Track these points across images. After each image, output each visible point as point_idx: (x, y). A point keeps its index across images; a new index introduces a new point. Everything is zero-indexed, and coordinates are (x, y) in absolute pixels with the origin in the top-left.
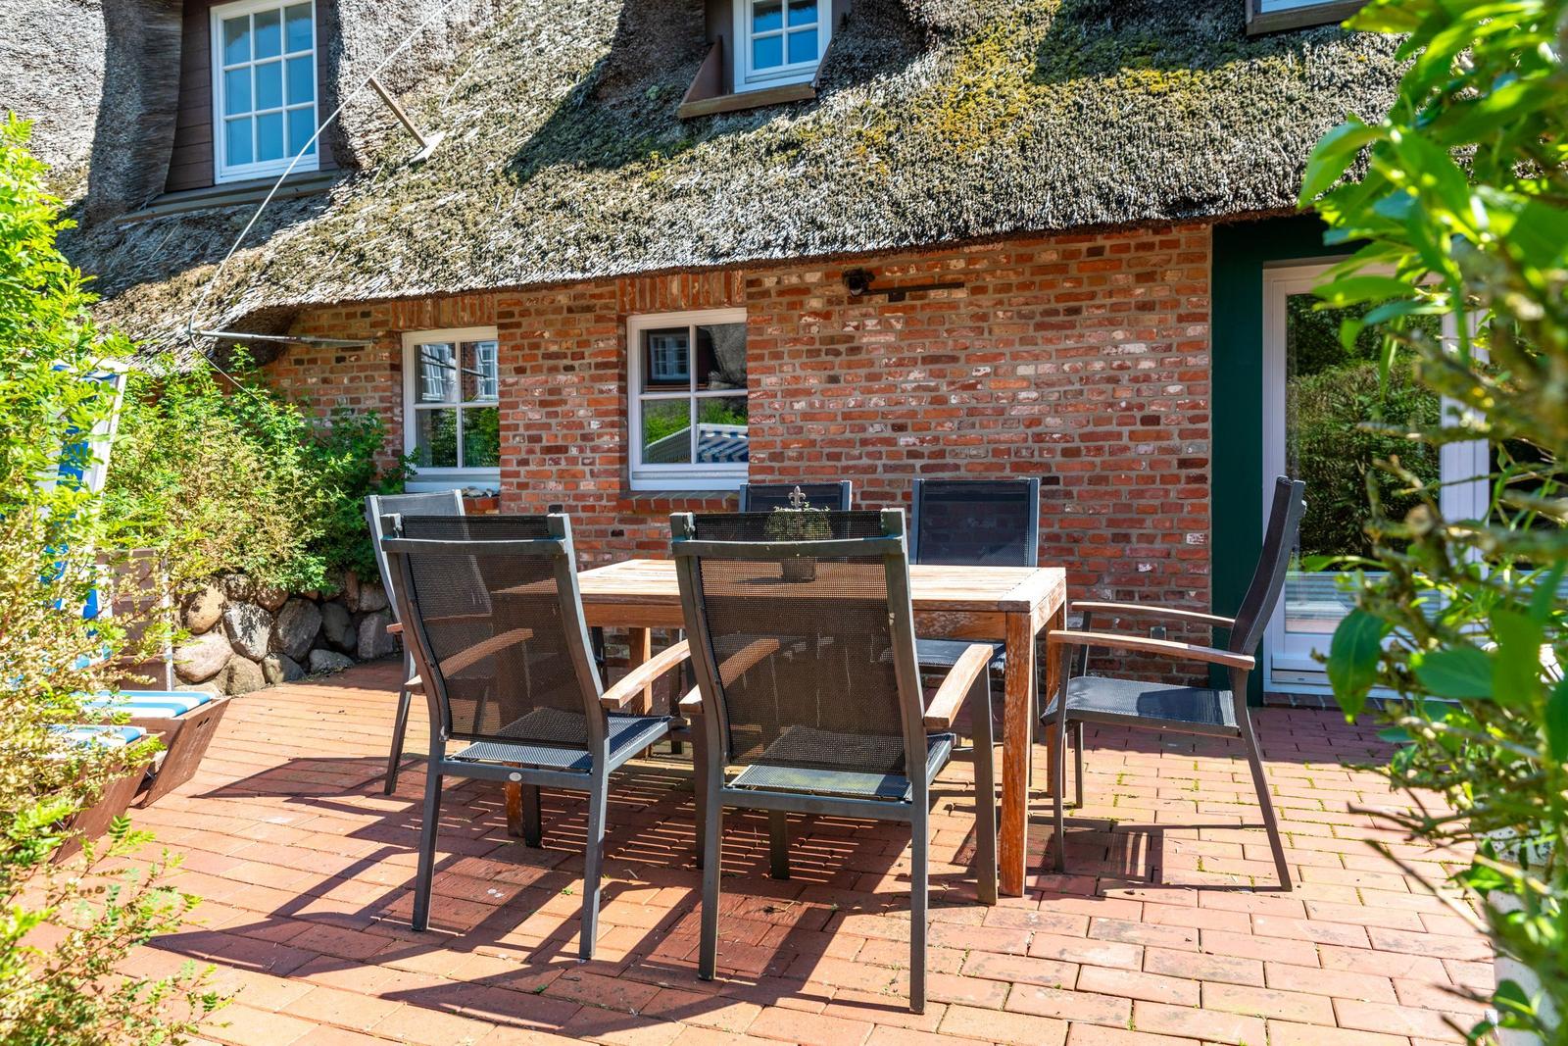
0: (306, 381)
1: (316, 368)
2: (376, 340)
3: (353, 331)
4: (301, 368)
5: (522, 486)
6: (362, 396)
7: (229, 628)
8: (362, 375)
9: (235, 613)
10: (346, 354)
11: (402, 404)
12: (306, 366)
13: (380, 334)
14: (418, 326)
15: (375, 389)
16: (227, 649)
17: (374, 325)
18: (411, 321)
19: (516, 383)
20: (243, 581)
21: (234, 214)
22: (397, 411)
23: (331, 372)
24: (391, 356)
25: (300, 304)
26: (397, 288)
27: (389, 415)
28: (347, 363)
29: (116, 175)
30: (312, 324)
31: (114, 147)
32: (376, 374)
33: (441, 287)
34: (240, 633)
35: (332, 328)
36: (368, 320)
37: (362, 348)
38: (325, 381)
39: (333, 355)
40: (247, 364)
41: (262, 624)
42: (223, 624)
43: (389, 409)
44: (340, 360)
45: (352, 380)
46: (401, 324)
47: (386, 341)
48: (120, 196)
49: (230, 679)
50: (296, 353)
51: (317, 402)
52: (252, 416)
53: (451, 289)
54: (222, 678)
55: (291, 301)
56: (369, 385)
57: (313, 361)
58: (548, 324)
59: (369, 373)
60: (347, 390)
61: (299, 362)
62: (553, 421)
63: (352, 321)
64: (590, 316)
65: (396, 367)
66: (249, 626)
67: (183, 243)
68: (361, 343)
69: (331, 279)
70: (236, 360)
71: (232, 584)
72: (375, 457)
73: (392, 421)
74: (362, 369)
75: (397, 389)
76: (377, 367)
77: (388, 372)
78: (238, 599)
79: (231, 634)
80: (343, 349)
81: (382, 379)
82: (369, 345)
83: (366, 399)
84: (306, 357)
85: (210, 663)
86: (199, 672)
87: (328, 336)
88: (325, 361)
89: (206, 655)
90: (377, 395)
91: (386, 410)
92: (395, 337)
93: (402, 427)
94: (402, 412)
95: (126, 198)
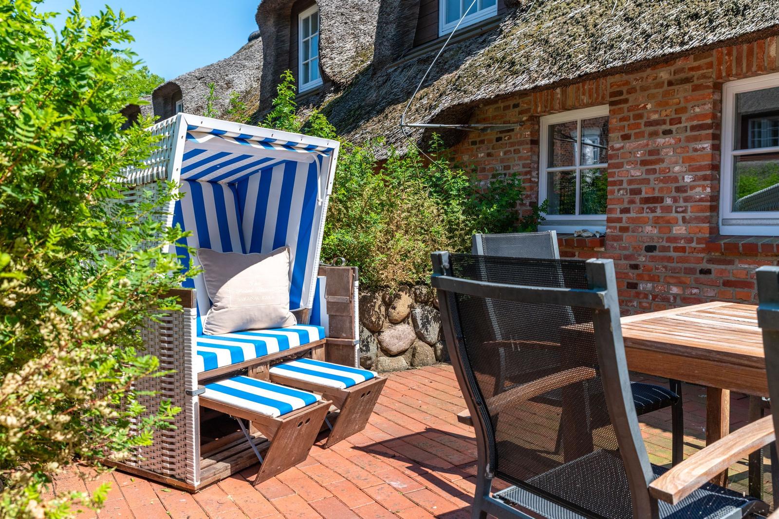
0: (477, 156)
1: (484, 146)
2: (522, 123)
3: (507, 119)
4: (475, 147)
5: (624, 229)
6: (511, 164)
7: (414, 321)
8: (512, 149)
9: (418, 311)
10: (502, 135)
11: (538, 169)
12: (478, 146)
13: (525, 119)
14: (550, 111)
15: (520, 158)
16: (412, 335)
17: (521, 113)
18: (546, 107)
19: (622, 148)
20: (424, 290)
22: (534, 174)
23: (493, 149)
24: (532, 134)
25: (472, 101)
26: (533, 82)
27: (528, 177)
28: (503, 142)
29: (388, 40)
30: (482, 116)
31: (387, 24)
32: (521, 148)
33: (564, 75)
34: (420, 326)
35: (494, 118)
36: (517, 110)
37: (513, 130)
38: (489, 155)
39: (494, 137)
40: (440, 145)
41: (435, 320)
42: (410, 318)
43: (529, 173)
44: (499, 139)
45: (505, 153)
46: (539, 109)
47: (529, 123)
48: (388, 53)
49: (414, 355)
50: (472, 137)
51: (483, 170)
52: (439, 179)
53: (571, 77)
54: (409, 354)
55: (466, 100)
56: (516, 156)
57: (482, 142)
58: (650, 97)
59: (516, 147)
60: (502, 161)
61: (474, 143)
62: (652, 177)
63: (507, 112)
64: (688, 86)
65: (535, 142)
66: (426, 322)
67: (417, 75)
68: (512, 126)
69: (492, 82)
70: (433, 143)
71: (418, 292)
72: (518, 207)
73: (530, 181)
74: (512, 144)
75: (535, 158)
76: (521, 143)
77: (529, 146)
78: (421, 302)
79: (415, 326)
80: (501, 132)
81: (525, 151)
82: (517, 127)
83: (514, 166)
84: (478, 139)
85: (401, 343)
86: (394, 349)
87: (492, 123)
88: (490, 141)
89: (399, 338)
90: (521, 163)
91: (526, 173)
92: (535, 120)
93: (538, 186)
94: (538, 174)
95: (392, 54)
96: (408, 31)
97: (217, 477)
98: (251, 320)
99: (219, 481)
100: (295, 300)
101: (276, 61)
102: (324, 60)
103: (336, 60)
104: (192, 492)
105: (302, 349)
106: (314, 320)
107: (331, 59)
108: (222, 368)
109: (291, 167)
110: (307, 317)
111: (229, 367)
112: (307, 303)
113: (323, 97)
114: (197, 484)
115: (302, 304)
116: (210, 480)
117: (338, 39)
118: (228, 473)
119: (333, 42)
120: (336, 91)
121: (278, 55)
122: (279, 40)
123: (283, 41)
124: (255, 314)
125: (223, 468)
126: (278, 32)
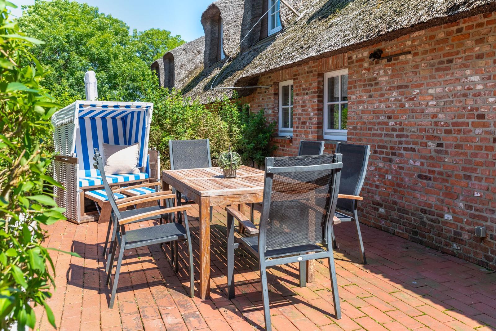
0: (259, 99)
1: (262, 95)
2: (271, 85)
3: (268, 83)
4: (259, 95)
5: (297, 135)
6: (269, 104)
8: (269, 97)
11: (278, 106)
13: (272, 83)
14: (282, 80)
17: (271, 81)
18: (278, 79)
19: (297, 99)
21: (261, 46)
22: (276, 109)
23: (264, 96)
24: (274, 91)
27: (273, 110)
30: (261, 81)
31: (245, 30)
32: (271, 97)
35: (264, 82)
38: (263, 99)
43: (273, 108)
44: (265, 92)
45: (267, 99)
46: (276, 80)
47: (274, 86)
50: (259, 90)
51: (261, 106)
56: (270, 100)
57: (261, 93)
58: (303, 78)
60: (266, 102)
61: (259, 93)
62: (304, 113)
64: (312, 74)
65: (276, 94)
68: (269, 86)
73: (274, 112)
74: (269, 95)
75: (276, 101)
76: (271, 94)
77: (274, 96)
80: (266, 89)
84: (260, 92)
87: (263, 85)
88: (263, 93)
90: (272, 103)
92: (276, 84)
93: (278, 114)
94: (278, 109)
95: (248, 45)
96: (256, 33)
97: (88, 221)
98: (119, 171)
99: (88, 222)
100: (140, 163)
101: (211, 43)
102: (225, 45)
103: (231, 46)
104: (77, 224)
105: (136, 181)
106: (147, 171)
107: (228, 45)
108: (96, 186)
109: (139, 113)
110: (144, 170)
111: (99, 185)
112: (144, 165)
113: (224, 64)
114: (79, 221)
115: (142, 165)
116: (84, 221)
117: (232, 35)
118: (93, 220)
119: (230, 36)
120: (229, 61)
121: (212, 41)
122: (212, 32)
123: (214, 33)
124: (121, 168)
125: (91, 218)
126: (212, 28)
